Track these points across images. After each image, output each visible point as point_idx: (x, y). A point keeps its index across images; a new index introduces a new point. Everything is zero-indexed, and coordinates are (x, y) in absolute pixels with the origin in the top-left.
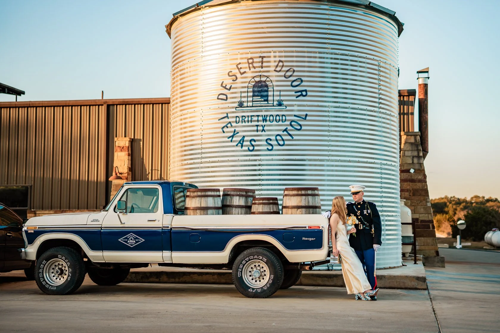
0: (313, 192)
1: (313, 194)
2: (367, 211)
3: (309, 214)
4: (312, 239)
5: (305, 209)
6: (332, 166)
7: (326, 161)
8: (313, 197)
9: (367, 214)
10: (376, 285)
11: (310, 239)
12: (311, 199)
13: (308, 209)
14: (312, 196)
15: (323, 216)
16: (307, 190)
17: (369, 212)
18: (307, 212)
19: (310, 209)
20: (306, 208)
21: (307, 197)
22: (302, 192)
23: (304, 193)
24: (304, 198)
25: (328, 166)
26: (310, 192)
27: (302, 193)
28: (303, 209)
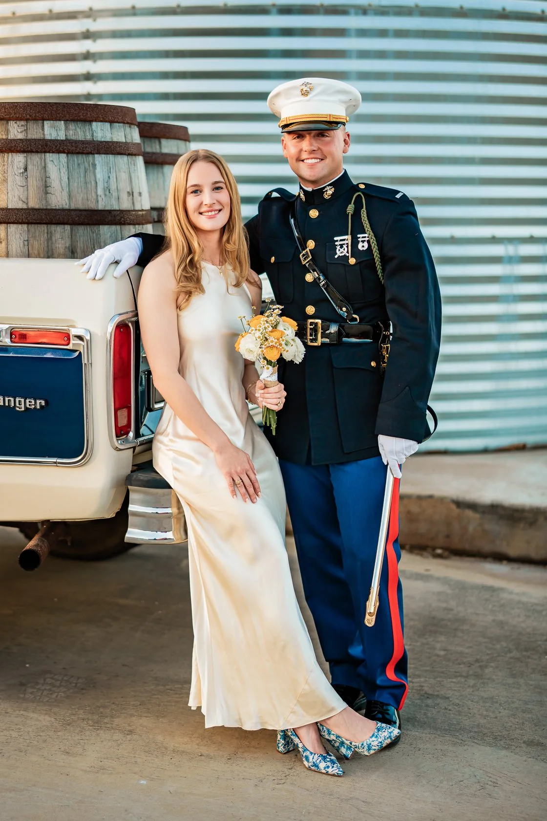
0: (78, 132)
1: (76, 142)
2: (355, 242)
3: (49, 254)
4: (30, 403)
5: (25, 226)
6: (382, 33)
7: (357, 14)
8: (77, 159)
9: (352, 261)
10: (397, 655)
11: (21, 404)
12: (64, 171)
13: (43, 228)
14: (68, 153)
15: (85, 267)
16: (35, 119)
17: (362, 246)
18: (38, 245)
19: (53, 228)
20: (28, 223)
21: (36, 158)
22: (7, 131)
23: (20, 136)
24: (22, 165)
25: (363, 33)
26: (54, 131)
27: (11, 136)
28: (13, 228)
